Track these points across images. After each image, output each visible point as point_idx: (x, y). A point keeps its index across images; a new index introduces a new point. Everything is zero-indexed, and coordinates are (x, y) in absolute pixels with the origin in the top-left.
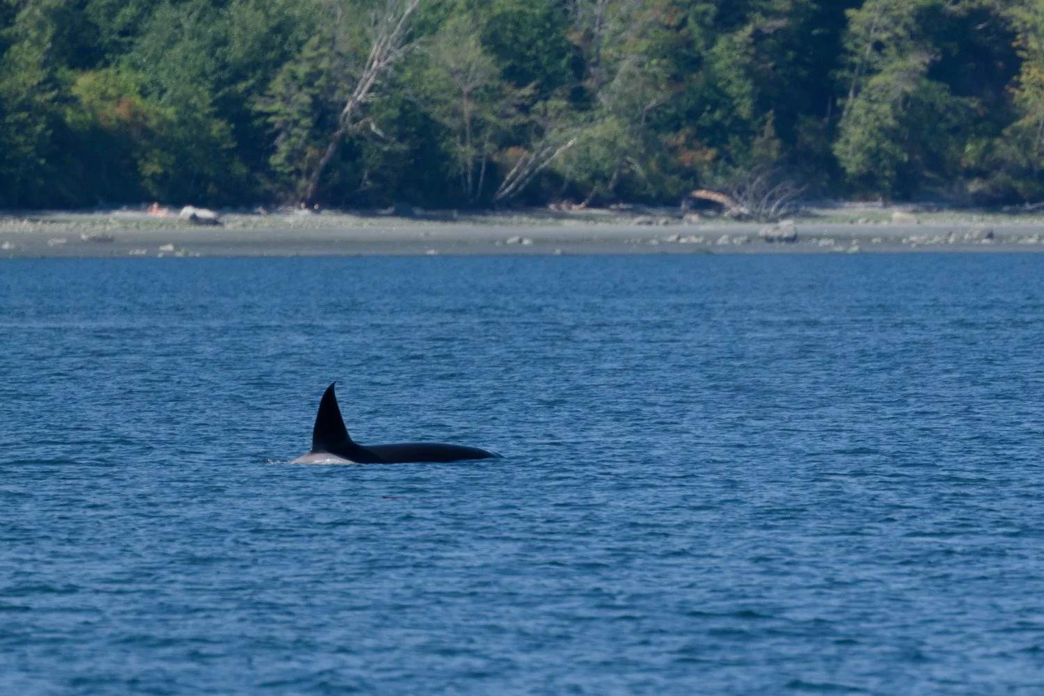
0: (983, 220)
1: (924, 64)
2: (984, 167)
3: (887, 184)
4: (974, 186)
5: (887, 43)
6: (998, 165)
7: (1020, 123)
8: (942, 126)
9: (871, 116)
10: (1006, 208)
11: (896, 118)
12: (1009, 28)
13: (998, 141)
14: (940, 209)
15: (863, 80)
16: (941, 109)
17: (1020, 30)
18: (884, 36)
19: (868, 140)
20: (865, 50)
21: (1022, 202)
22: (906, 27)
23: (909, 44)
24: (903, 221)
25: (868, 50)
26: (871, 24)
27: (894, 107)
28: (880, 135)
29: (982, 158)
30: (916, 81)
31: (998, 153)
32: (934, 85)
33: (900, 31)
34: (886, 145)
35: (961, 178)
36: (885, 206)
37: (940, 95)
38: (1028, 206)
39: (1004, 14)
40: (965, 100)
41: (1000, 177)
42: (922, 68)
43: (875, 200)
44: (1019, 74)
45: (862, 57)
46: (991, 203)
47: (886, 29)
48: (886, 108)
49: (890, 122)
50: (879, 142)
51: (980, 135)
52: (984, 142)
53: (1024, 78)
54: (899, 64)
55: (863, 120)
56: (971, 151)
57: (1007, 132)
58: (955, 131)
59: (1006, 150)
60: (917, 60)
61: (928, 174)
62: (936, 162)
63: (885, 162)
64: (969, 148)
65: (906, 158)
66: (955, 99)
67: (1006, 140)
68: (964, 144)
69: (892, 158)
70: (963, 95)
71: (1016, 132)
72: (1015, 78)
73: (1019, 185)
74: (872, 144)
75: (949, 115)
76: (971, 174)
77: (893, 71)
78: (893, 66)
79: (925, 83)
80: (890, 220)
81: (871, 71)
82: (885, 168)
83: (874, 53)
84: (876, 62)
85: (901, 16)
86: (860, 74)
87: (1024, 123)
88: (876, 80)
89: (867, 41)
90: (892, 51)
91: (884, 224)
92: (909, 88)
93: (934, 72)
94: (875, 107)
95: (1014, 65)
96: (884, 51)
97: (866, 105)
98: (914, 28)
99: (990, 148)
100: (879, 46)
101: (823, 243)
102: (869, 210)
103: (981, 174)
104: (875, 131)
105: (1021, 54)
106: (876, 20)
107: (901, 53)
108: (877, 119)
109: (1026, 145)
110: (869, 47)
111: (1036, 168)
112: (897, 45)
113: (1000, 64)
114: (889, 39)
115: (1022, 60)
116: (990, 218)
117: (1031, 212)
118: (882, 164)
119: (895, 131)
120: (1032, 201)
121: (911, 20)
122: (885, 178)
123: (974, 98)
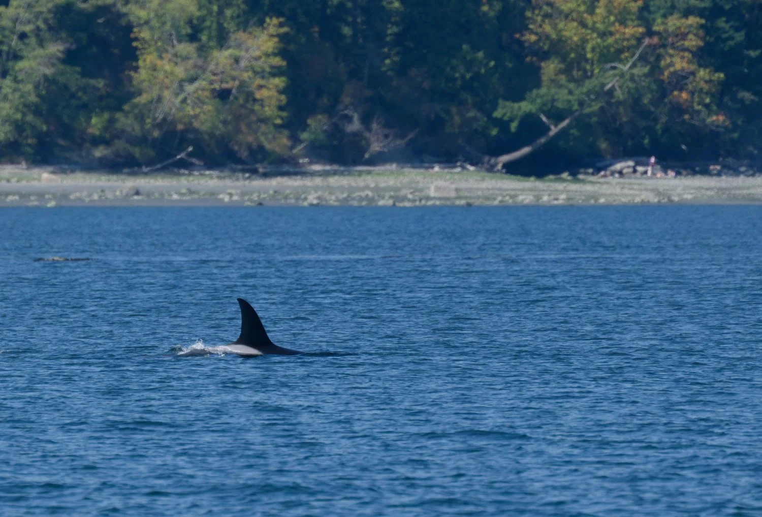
0: (109, 180)
1: (59, 51)
2: (107, 136)
3: (28, 149)
4: (98, 153)
5: (29, 34)
6: (120, 134)
7: (137, 100)
8: (74, 102)
9: (17, 95)
10: (126, 170)
11: (38, 96)
12: (123, 22)
13: (118, 115)
14: (73, 171)
15: (10, 64)
16: (73, 89)
17: (135, 24)
18: (28, 28)
19: (14, 114)
20: (12, 40)
21: (139, 165)
22: (46, 21)
23: (47, 35)
24: (50, 180)
25: (14, 42)
26: (17, 19)
27: (37, 87)
28: (25, 110)
29: (105, 129)
30: (53, 65)
31: (118, 126)
32: (68, 69)
33: (40, 24)
34: (30, 118)
35: (88, 145)
36: (28, 168)
37: (73, 78)
38: (145, 169)
39: (125, 10)
40: (93, 82)
41: (120, 145)
42: (60, 55)
43: (19, 163)
44: (136, 59)
45: (10, 46)
46: (113, 166)
47: (29, 22)
48: (29, 87)
49: (33, 98)
50: (24, 114)
51: (102, 110)
52: (106, 116)
53: (141, 63)
54: (40, 52)
55: (10, 97)
56: (96, 124)
57: (126, 107)
58: (85, 106)
59: (125, 122)
60: (55, 49)
61: (61, 142)
62: (67, 131)
63: (29, 132)
64: (94, 120)
65: (45, 128)
66: (84, 80)
67: (126, 114)
68: (90, 118)
69: (33, 127)
70: (93, 76)
71: (136, 106)
72: (134, 64)
73: (136, 152)
74: (19, 116)
75: (80, 94)
76: (96, 141)
77: (35, 58)
78: (35, 53)
79: (61, 67)
80: (39, 179)
81: (17, 57)
82: (27, 138)
83: (19, 43)
84: (20, 50)
85: (41, 13)
86: (8, 60)
87: (143, 99)
88: (21, 65)
89: (13, 33)
90: (33, 40)
91: (35, 183)
92: (48, 71)
93: (69, 58)
94: (21, 86)
95: (130, 55)
96: (26, 41)
97: (13, 85)
98: (51, 22)
99: (112, 121)
100: (23, 36)
102: (16, 171)
103: (107, 143)
104: (21, 107)
105: (135, 44)
106: (21, 15)
107: (41, 43)
108: (22, 97)
109: (141, 118)
110: (15, 37)
111: (150, 138)
112: (37, 36)
113: (116, 51)
114: (31, 31)
115: (136, 48)
116: (115, 177)
117: (146, 174)
118: (25, 134)
119: (36, 105)
120: (147, 165)
121: (50, 16)
122: (29, 145)
123: (99, 80)
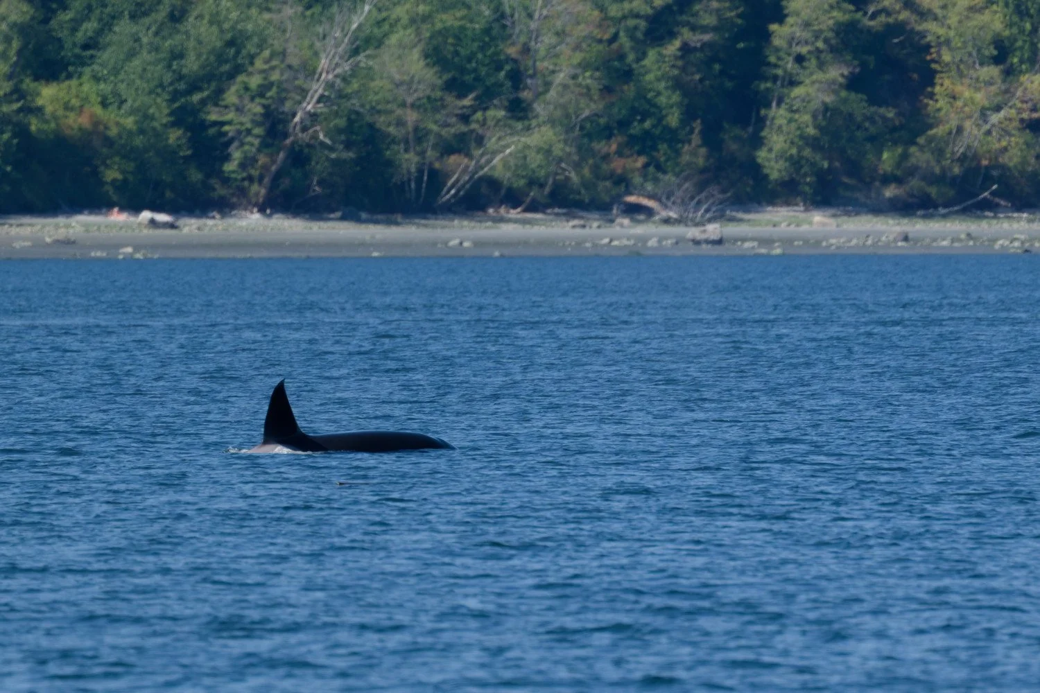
0: (898, 224)
1: (842, 75)
2: (899, 173)
3: (807, 189)
4: (890, 192)
5: (808, 56)
6: (912, 172)
7: (931, 132)
8: (859, 134)
9: (793, 125)
10: (920, 213)
11: (816, 127)
12: (923, 42)
13: (913, 149)
14: (857, 214)
15: (786, 91)
16: (859, 119)
17: (933, 44)
18: (804, 50)
19: (790, 148)
20: (787, 62)
21: (936, 207)
22: (826, 41)
23: (828, 57)
24: (824, 225)
25: (790, 65)
26: (793, 39)
27: (814, 117)
28: (800, 143)
29: (898, 165)
30: (835, 92)
31: (913, 160)
32: (853, 96)
33: (820, 44)
34: (807, 152)
35: (877, 184)
36: (806, 210)
37: (858, 104)
38: (942, 211)
39: (919, 28)
40: (882, 110)
41: (915, 183)
42: (841, 80)
43: (797, 205)
44: (933, 85)
45: (785, 71)
46: (904, 208)
47: (807, 43)
48: (806, 118)
49: (811, 131)
50: (800, 149)
51: (895, 143)
52: (900, 150)
53: (937, 89)
54: (819, 76)
55: (784, 128)
56: (888, 159)
57: (921, 140)
58: (872, 139)
59: (919, 157)
60: (837, 72)
61: (846, 180)
62: (854, 168)
63: (805, 169)
64: (885, 155)
65: (826, 165)
66: (873, 109)
67: (922, 148)
68: (881, 153)
69: (813, 165)
70: (880, 106)
71: (931, 140)
72: (929, 89)
73: (933, 191)
74: (794, 151)
75: (867, 124)
76: (887, 180)
77: (813, 83)
78: (814, 77)
79: (844, 94)
80: (811, 223)
81: (793, 83)
82: (805, 175)
83: (796, 66)
84: (798, 74)
85: (821, 31)
86: (783, 86)
87: (939, 131)
88: (798, 91)
89: (789, 55)
90: (814, 62)
91: (805, 228)
92: (829, 99)
93: (853, 83)
94: (797, 116)
95: (929, 77)
96: (805, 64)
97: (789, 115)
98: (833, 42)
99: (905, 156)
100: (800, 59)
101: (747, 245)
102: (792, 214)
103: (899, 181)
104: (796, 140)
105: (934, 66)
106: (798, 34)
107: (821, 66)
108: (799, 128)
109: (940, 153)
110: (791, 59)
111: (949, 174)
112: (818, 58)
113: (915, 76)
114: (809, 52)
115: (936, 72)
116: (906, 221)
117: (944, 216)
118: (803, 171)
119: (815, 139)
120: (946, 206)
121: (830, 35)
122: (808, 184)
123: (890, 109)
